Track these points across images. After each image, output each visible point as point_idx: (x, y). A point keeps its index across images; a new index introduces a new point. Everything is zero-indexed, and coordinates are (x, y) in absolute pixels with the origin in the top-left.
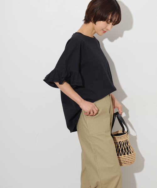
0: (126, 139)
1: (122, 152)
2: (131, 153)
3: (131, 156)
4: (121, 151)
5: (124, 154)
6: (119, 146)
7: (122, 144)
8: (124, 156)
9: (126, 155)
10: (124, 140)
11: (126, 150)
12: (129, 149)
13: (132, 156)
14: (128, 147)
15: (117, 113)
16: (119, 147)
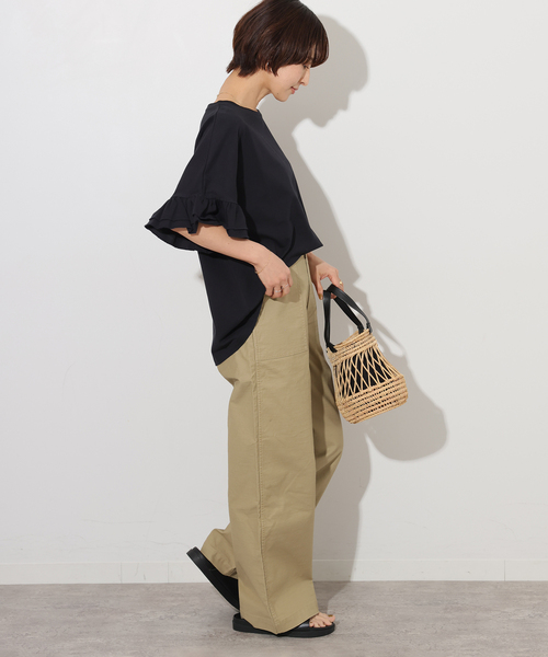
0: (368, 347)
1: (366, 378)
2: (389, 378)
3: (391, 385)
4: (362, 379)
5: (373, 383)
6: (355, 367)
7: (362, 360)
8: (374, 387)
9: (379, 384)
10: (364, 349)
11: (376, 372)
12: (382, 368)
13: (394, 384)
14: (380, 364)
15: (333, 289)
16: (357, 370)
